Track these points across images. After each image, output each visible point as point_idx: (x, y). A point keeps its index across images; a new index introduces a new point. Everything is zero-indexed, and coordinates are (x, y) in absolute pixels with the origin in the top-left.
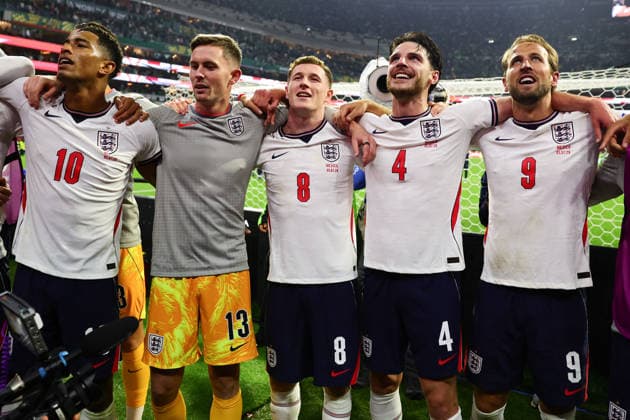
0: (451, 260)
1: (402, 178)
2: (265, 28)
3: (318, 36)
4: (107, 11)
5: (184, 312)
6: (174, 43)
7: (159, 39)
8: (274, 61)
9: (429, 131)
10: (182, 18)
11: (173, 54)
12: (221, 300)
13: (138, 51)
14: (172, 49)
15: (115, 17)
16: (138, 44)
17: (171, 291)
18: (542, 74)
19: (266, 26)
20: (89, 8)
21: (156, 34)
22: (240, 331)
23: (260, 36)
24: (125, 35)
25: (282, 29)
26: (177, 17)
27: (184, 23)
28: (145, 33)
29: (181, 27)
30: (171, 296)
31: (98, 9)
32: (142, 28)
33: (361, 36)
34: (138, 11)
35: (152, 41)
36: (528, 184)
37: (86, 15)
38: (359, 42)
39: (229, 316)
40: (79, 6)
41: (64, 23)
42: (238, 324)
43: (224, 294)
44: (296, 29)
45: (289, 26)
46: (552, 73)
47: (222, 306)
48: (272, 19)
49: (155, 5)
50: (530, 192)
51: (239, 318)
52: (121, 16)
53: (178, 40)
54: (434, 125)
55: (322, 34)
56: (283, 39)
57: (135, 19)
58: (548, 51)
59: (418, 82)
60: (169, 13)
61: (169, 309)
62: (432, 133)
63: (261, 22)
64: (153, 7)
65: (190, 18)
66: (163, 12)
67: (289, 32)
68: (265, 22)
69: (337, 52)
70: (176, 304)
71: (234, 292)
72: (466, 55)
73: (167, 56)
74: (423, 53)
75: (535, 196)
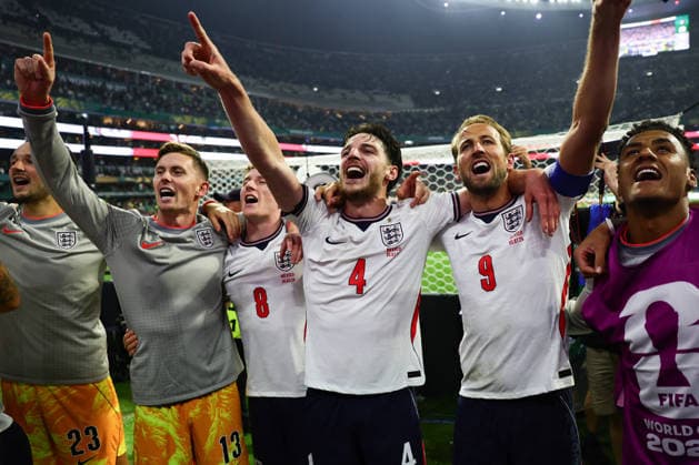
0: (412, 375)
1: (360, 291)
2: (272, 91)
3: (327, 96)
4: (104, 84)
5: (178, 443)
6: (178, 113)
7: (163, 109)
8: (284, 125)
9: (390, 237)
10: (185, 87)
11: (178, 125)
12: (214, 425)
13: (142, 124)
14: (178, 119)
15: (113, 90)
16: (141, 117)
17: (161, 423)
18: (496, 157)
19: (272, 89)
20: (84, 82)
21: (159, 106)
22: (234, 453)
23: (267, 100)
24: (127, 108)
25: (289, 91)
26: (179, 85)
27: (187, 92)
28: (147, 104)
29: (184, 96)
30: (161, 428)
31: (94, 82)
32: (144, 99)
33: (371, 92)
34: (137, 81)
35: (155, 113)
36: (489, 285)
37: (82, 88)
38: (367, 99)
39: (223, 440)
40: (72, 80)
41: (58, 99)
42: (232, 446)
43: (216, 419)
44: (304, 90)
45: (296, 87)
46: (506, 155)
47: (215, 431)
48: (277, 80)
49: (154, 74)
50: (492, 294)
51: (232, 440)
52: (119, 88)
53: (183, 109)
54: (395, 230)
55: (330, 94)
56: (291, 102)
57: (135, 90)
58: (500, 132)
59: (373, 177)
60: (170, 83)
61: (161, 442)
62: (393, 239)
63: (267, 85)
64: (153, 77)
65: (193, 86)
66: (163, 81)
67: (296, 93)
68: (271, 85)
69: (347, 111)
70: (168, 436)
71: (226, 415)
72: (476, 104)
73: (172, 127)
74: (379, 145)
75: (499, 297)
